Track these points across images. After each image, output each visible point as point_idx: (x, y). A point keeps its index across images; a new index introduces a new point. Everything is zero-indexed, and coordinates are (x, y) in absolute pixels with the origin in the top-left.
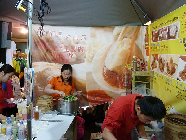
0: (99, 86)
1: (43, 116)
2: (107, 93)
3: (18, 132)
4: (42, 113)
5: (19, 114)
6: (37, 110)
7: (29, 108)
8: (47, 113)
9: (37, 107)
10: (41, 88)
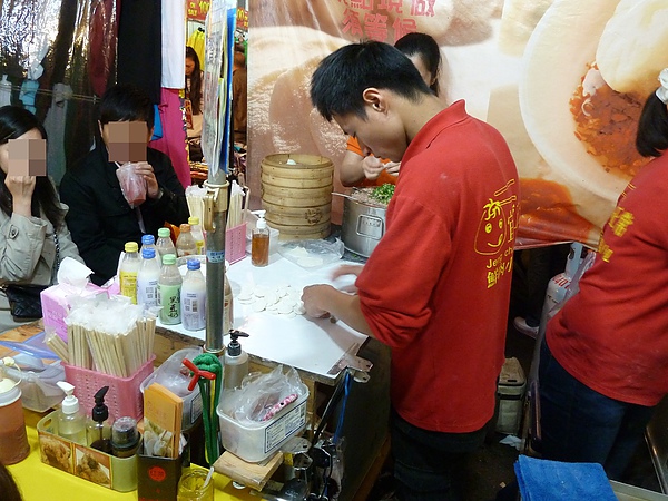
0: (542, 161)
1: (286, 254)
2: (575, 201)
3: (179, 299)
4: (281, 243)
5: (190, 229)
6: (261, 224)
7: (214, 203)
8: (302, 246)
9: (262, 213)
10: (288, 144)
